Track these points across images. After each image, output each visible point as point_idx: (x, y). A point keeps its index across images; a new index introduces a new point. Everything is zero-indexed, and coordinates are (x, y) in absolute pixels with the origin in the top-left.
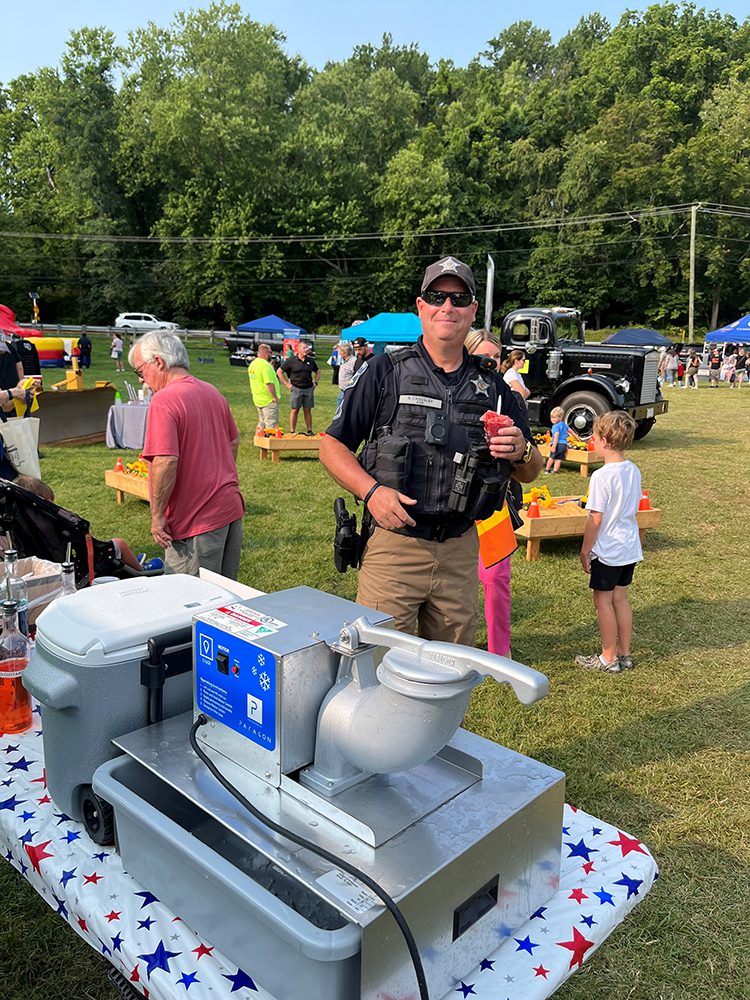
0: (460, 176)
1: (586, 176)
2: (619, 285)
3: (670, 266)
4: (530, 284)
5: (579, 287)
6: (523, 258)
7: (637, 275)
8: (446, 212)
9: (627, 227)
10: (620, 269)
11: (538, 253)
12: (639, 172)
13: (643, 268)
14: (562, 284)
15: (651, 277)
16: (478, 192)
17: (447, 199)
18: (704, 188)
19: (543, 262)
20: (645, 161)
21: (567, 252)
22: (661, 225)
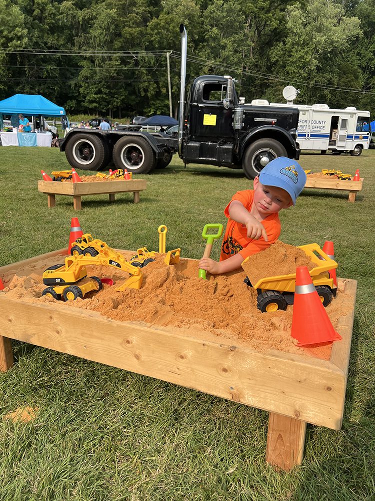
0: (30, 19)
1: (108, 29)
2: (130, 94)
3: (155, 85)
4: (81, 90)
5: (110, 94)
6: (75, 74)
7: (139, 89)
8: (26, 40)
9: (132, 61)
10: (130, 85)
11: (84, 72)
12: (136, 30)
13: (141, 85)
14: (99, 92)
15: (146, 90)
16: (42, 30)
17: (25, 31)
18: (169, 44)
19: (87, 78)
20: (138, 25)
21: (100, 73)
22: (149, 62)
